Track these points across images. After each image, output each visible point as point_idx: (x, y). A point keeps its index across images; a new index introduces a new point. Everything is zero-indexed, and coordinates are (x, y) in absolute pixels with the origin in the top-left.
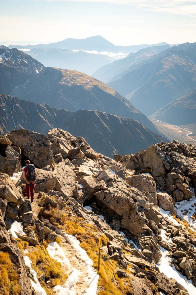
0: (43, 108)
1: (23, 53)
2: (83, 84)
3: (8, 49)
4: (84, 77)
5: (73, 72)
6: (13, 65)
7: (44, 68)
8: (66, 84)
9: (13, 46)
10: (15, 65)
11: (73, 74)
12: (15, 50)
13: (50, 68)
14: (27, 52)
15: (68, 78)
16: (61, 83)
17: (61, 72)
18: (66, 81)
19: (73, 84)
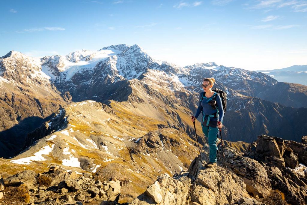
0: (276, 105)
1: (265, 75)
2: (304, 92)
3: (256, 72)
4: (305, 88)
5: (297, 85)
6: (259, 81)
7: (278, 82)
8: (292, 91)
9: (259, 71)
10: (260, 81)
11: (297, 86)
12: (260, 73)
13: (282, 82)
14: (267, 74)
15: (294, 89)
16: (289, 91)
17: (289, 85)
18: (292, 90)
19: (296, 92)
